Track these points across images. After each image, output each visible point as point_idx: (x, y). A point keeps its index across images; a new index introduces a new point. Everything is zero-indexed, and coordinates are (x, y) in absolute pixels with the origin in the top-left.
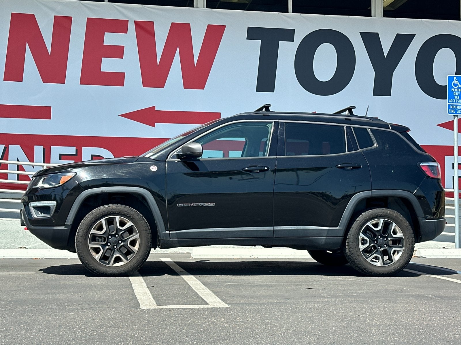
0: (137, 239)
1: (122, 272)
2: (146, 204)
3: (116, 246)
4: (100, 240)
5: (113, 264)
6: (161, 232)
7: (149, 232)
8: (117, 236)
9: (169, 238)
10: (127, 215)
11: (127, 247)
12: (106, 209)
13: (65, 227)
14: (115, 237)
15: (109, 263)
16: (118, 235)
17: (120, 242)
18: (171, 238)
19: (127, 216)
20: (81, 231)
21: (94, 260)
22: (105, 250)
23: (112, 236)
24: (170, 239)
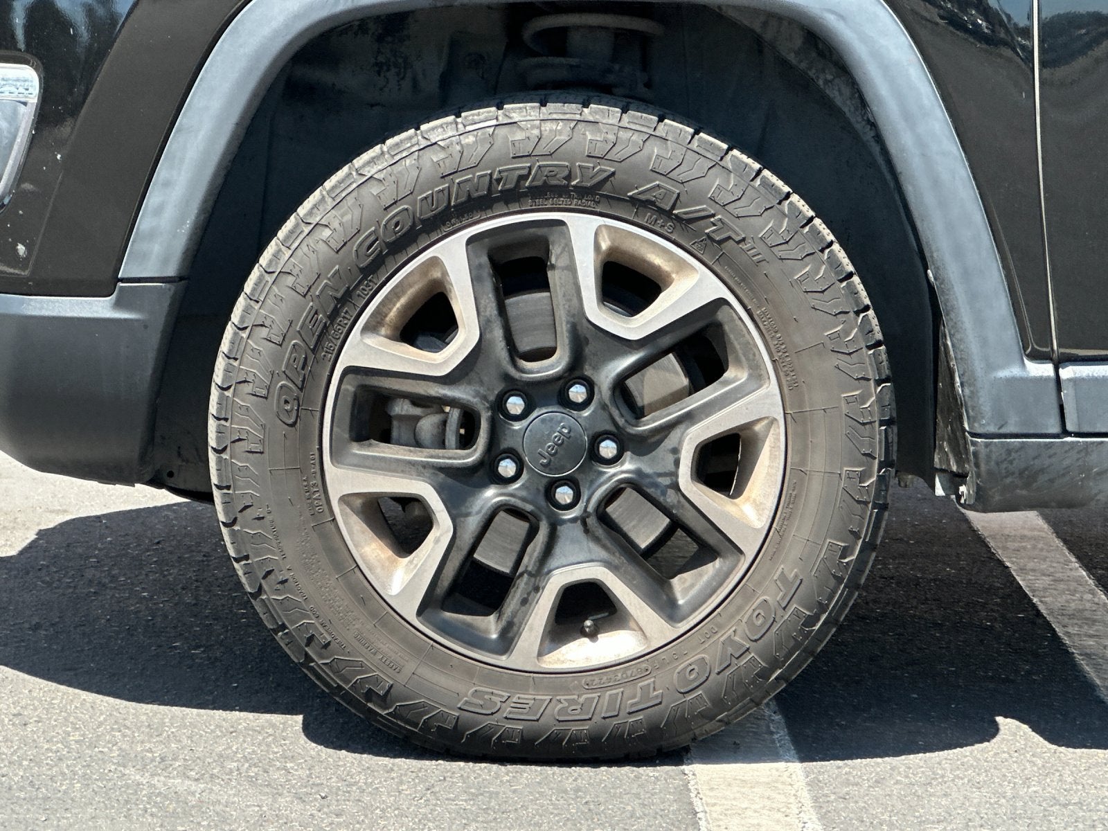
0: (758, 428)
1: (617, 727)
2: (839, 95)
3: (572, 482)
4: (428, 424)
5: (540, 654)
6: (978, 366)
7: (872, 362)
8: (577, 393)
9: (1056, 429)
10: (673, 207)
11: (671, 498)
12: (481, 150)
13: (118, 305)
14: (566, 403)
15: (507, 641)
16: (590, 386)
17: (608, 448)
18: (1070, 427)
19: (668, 214)
20: (258, 344)
21: (373, 615)
22: (473, 524)
23: (535, 394)
24: (1066, 433)
